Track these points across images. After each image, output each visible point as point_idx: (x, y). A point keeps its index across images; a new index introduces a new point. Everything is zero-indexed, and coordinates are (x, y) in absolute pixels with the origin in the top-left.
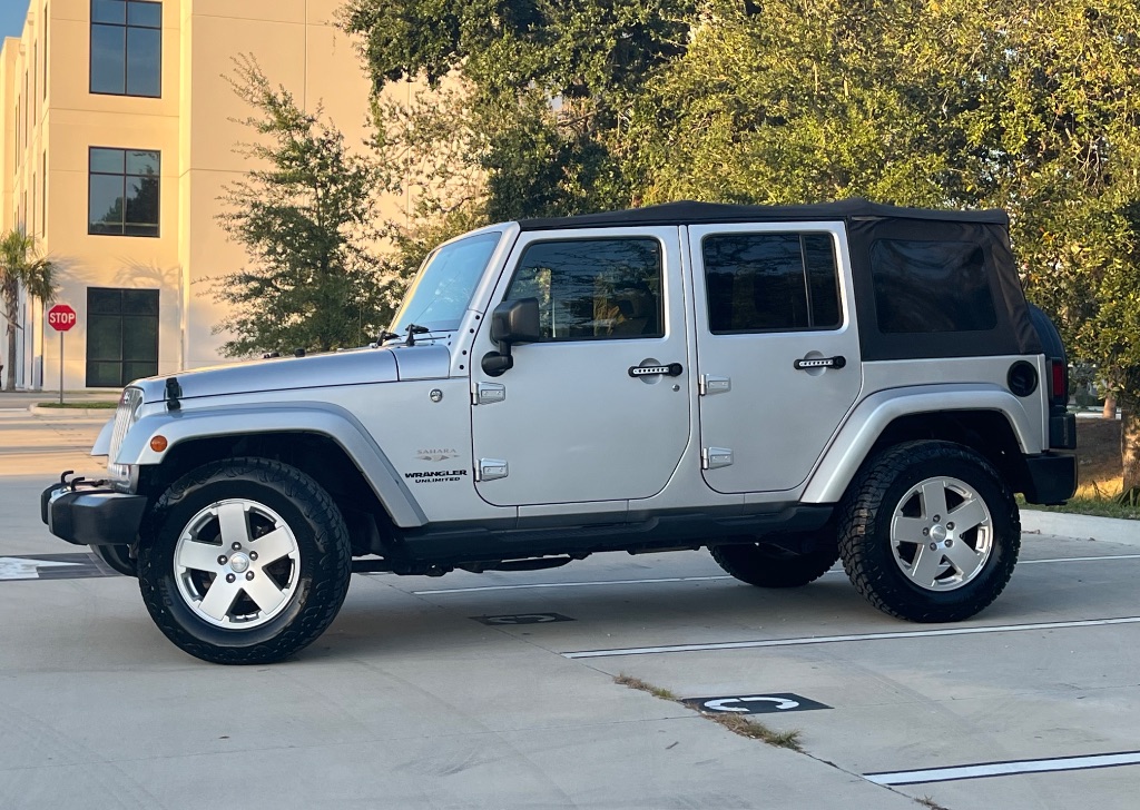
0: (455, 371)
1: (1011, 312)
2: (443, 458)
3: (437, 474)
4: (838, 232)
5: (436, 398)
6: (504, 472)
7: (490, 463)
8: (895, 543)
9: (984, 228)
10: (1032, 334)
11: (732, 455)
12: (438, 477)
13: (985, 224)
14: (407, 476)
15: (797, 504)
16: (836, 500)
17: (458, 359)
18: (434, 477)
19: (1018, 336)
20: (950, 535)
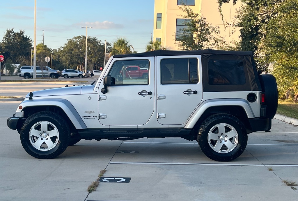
0: (94, 92)
1: (250, 79)
2: (91, 113)
3: (90, 117)
4: (199, 58)
5: (89, 98)
6: (105, 117)
7: (102, 115)
8: (209, 140)
9: (244, 56)
10: (256, 86)
11: (165, 115)
12: (90, 118)
13: (245, 55)
14: (82, 117)
15: (183, 128)
16: (192, 128)
17: (95, 89)
18: (89, 117)
19: (251, 86)
20: (226, 139)
